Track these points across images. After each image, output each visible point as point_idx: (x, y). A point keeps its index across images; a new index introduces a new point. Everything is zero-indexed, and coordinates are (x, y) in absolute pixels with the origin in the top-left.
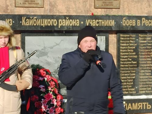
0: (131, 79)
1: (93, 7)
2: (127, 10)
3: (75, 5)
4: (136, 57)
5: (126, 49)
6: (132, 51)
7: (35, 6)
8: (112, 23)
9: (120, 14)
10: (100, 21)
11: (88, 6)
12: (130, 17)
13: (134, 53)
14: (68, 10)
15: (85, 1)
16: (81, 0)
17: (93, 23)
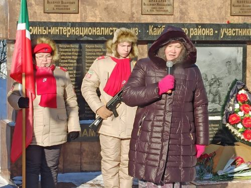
1: (229, 15)
3: (209, 12)
7: (163, 13)
8: (250, 32)
10: (237, 30)
11: (223, 12)
14: (200, 18)
15: (220, 8)
16: (216, 7)
17: (230, 32)
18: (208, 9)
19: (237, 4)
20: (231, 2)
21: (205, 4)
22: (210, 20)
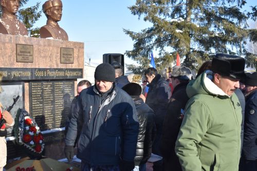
1: (15, 61)
2: (37, 64)
3: (3, 59)
4: (42, 100)
5: (36, 95)
6: (39, 96)
8: (29, 74)
9: (33, 67)
10: (21, 72)
11: (12, 60)
12: (40, 70)
13: (41, 98)
15: (10, 56)
16: (7, 56)
17: (17, 74)
18: (3, 56)
19: (20, 54)
20: (17, 52)
22: (4, 65)
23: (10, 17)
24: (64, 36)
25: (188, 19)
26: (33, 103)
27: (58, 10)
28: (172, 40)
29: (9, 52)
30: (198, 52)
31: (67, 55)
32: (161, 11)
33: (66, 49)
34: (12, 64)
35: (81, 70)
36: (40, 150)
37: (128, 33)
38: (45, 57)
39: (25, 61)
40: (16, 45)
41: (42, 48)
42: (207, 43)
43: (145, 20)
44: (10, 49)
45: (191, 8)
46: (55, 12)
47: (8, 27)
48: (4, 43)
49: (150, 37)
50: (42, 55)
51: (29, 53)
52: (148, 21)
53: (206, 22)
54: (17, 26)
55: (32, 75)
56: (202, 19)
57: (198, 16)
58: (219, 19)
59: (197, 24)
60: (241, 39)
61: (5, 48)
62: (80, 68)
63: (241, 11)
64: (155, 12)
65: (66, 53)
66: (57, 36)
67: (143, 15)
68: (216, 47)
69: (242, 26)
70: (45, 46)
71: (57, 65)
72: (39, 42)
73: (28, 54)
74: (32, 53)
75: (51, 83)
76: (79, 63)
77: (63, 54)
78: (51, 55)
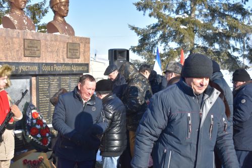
0: (46, 112)
1: (23, 56)
2: (44, 58)
3: (11, 53)
4: (48, 94)
5: (43, 89)
6: (46, 90)
8: (36, 68)
9: (40, 61)
10: (28, 67)
11: (20, 54)
12: (47, 64)
13: (47, 92)
14: (6, 57)
15: (18, 51)
16: (15, 50)
17: (24, 68)
18: (11, 51)
19: (28, 48)
20: (24, 47)
21: (9, 47)
22: (12, 59)
23: (18, 12)
24: (71, 31)
25: (193, 15)
26: (40, 97)
27: (65, 6)
28: (176, 35)
29: (16, 46)
30: (202, 47)
31: (73, 50)
32: (166, 7)
33: (73, 44)
34: (20, 59)
35: (87, 65)
36: (47, 143)
37: (133, 28)
38: (52, 52)
39: (32, 56)
40: (24, 39)
41: (48, 43)
42: (211, 39)
43: (150, 15)
44: (17, 44)
45: (195, 4)
46: (62, 8)
47: (16, 22)
48: (12, 38)
49: (155, 33)
50: (49, 50)
51: (37, 47)
52: (153, 17)
53: (210, 18)
54: (24, 21)
55: (39, 70)
56: (206, 15)
57: (203, 13)
58: (223, 15)
59: (201, 20)
60: (245, 35)
61: (13, 43)
62: (86, 63)
63: (245, 7)
64: (160, 8)
65: (72, 48)
66: (64, 31)
67: (148, 11)
68: (220, 43)
69: (246, 22)
70: (52, 41)
71: (64, 60)
72: (46, 37)
73: (36, 49)
74: (39, 47)
75: (58, 78)
76: (85, 58)
77: (70, 49)
78: (58, 49)
